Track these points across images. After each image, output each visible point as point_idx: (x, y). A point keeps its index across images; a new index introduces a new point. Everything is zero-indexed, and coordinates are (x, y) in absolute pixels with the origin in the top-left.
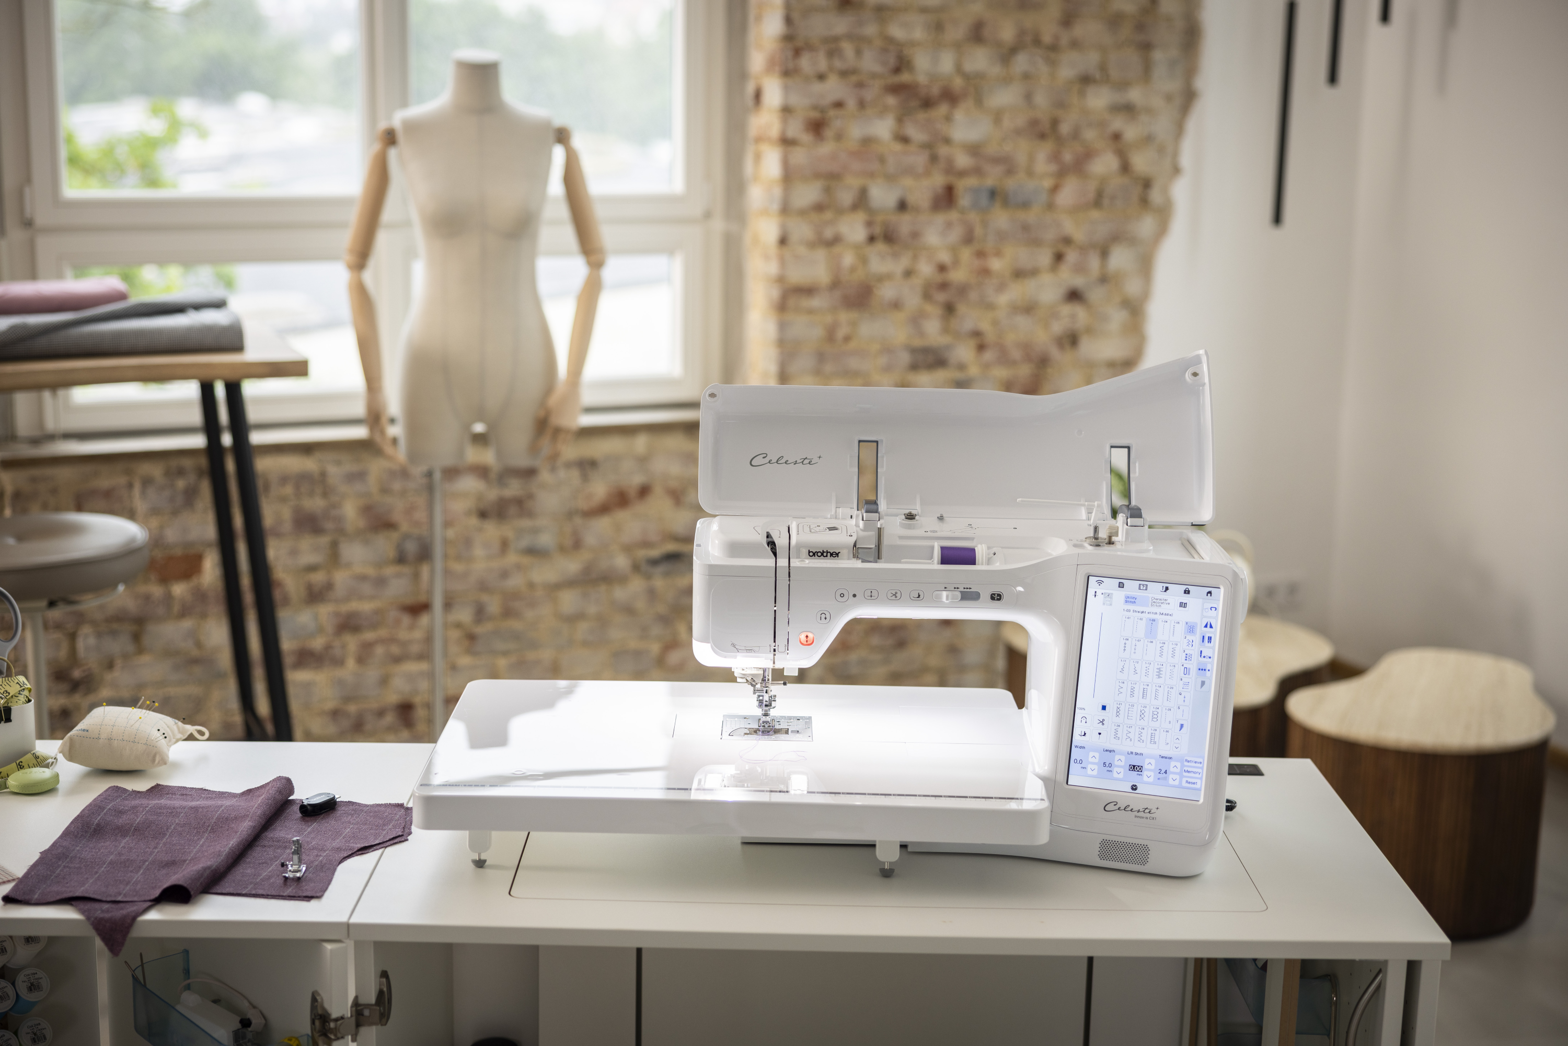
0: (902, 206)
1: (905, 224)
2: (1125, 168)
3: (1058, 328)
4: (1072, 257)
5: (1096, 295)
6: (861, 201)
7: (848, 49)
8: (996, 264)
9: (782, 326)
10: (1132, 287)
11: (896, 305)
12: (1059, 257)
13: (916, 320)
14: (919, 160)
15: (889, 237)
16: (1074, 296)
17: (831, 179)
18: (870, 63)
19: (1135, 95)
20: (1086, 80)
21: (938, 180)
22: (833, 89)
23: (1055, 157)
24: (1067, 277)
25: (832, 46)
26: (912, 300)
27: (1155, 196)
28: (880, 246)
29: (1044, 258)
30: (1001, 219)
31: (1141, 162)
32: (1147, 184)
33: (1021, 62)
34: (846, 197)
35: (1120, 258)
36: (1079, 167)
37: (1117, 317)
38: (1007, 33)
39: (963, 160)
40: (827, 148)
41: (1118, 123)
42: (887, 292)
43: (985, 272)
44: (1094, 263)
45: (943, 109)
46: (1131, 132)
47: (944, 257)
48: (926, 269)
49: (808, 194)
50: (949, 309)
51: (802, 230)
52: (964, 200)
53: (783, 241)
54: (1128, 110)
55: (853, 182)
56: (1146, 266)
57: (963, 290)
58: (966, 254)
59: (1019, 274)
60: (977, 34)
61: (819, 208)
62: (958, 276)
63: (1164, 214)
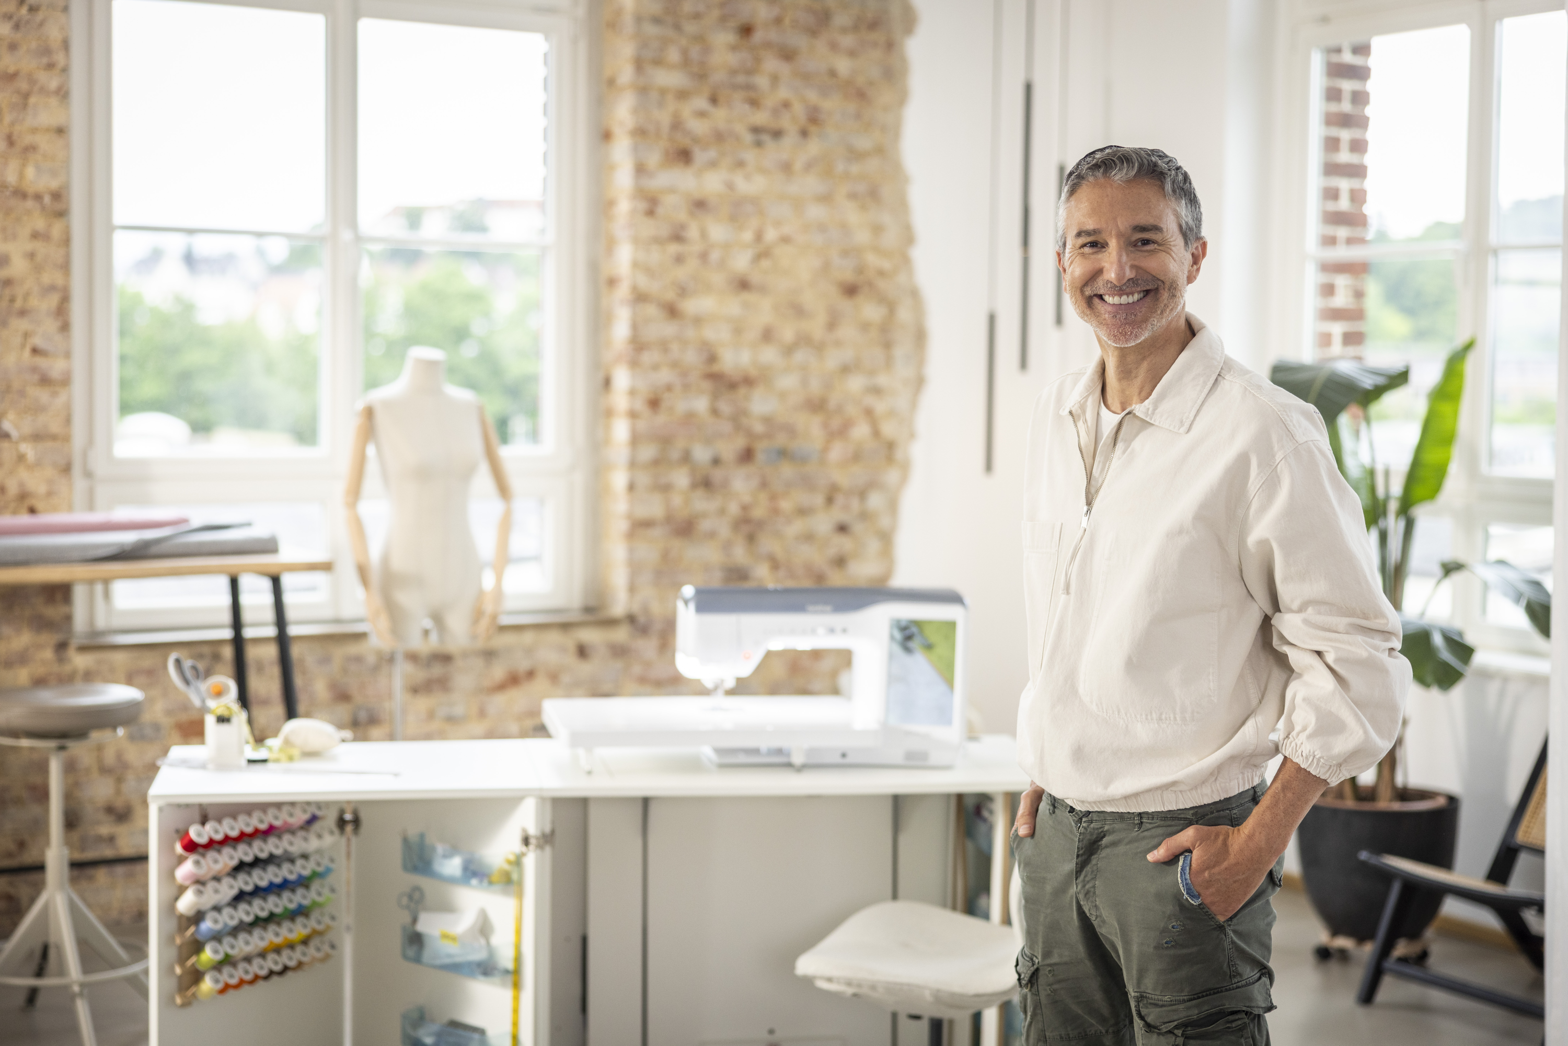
0: (716, 461)
1: (717, 475)
2: (876, 433)
3: (832, 551)
4: (840, 500)
5: (858, 528)
6: (686, 458)
7: (675, 347)
8: (786, 505)
9: (631, 551)
10: (884, 522)
11: (712, 535)
12: (830, 500)
13: (727, 546)
14: (726, 427)
15: (705, 484)
16: (842, 529)
17: (665, 441)
18: (691, 358)
19: (882, 380)
20: (845, 370)
21: (740, 442)
22: (665, 376)
23: (825, 425)
24: (837, 514)
25: (664, 346)
26: (724, 530)
27: (899, 455)
28: (700, 493)
29: (818, 500)
30: (787, 471)
31: (888, 429)
32: (891, 446)
33: (800, 356)
34: (675, 454)
35: (875, 501)
36: (842, 432)
37: (873, 546)
38: (788, 334)
39: (759, 428)
40: (661, 419)
41: (871, 401)
42: (705, 525)
43: (776, 511)
44: (855, 503)
45: (742, 391)
46: (880, 407)
47: (747, 499)
48: (734, 509)
49: (648, 452)
50: (751, 539)
51: (644, 479)
52: (760, 457)
53: (631, 487)
54: (877, 391)
55: (680, 444)
56: (893, 506)
57: (760, 524)
58: (763, 497)
59: (803, 512)
60: (767, 335)
61: (656, 463)
62: (758, 513)
63: (905, 468)
